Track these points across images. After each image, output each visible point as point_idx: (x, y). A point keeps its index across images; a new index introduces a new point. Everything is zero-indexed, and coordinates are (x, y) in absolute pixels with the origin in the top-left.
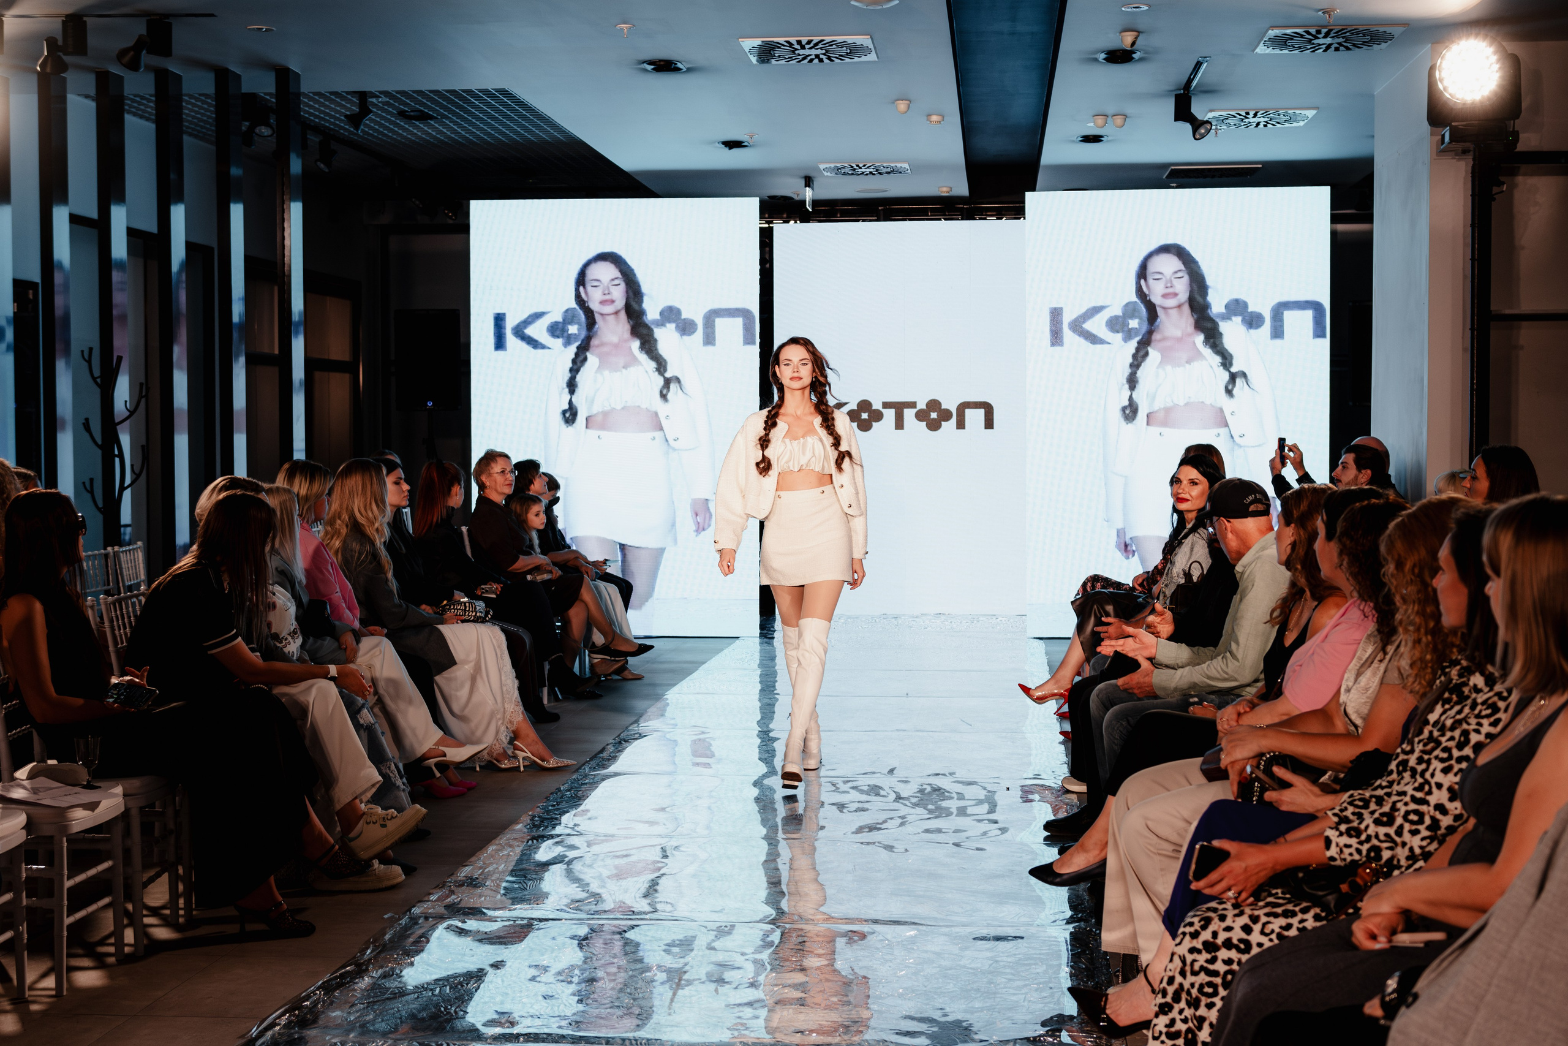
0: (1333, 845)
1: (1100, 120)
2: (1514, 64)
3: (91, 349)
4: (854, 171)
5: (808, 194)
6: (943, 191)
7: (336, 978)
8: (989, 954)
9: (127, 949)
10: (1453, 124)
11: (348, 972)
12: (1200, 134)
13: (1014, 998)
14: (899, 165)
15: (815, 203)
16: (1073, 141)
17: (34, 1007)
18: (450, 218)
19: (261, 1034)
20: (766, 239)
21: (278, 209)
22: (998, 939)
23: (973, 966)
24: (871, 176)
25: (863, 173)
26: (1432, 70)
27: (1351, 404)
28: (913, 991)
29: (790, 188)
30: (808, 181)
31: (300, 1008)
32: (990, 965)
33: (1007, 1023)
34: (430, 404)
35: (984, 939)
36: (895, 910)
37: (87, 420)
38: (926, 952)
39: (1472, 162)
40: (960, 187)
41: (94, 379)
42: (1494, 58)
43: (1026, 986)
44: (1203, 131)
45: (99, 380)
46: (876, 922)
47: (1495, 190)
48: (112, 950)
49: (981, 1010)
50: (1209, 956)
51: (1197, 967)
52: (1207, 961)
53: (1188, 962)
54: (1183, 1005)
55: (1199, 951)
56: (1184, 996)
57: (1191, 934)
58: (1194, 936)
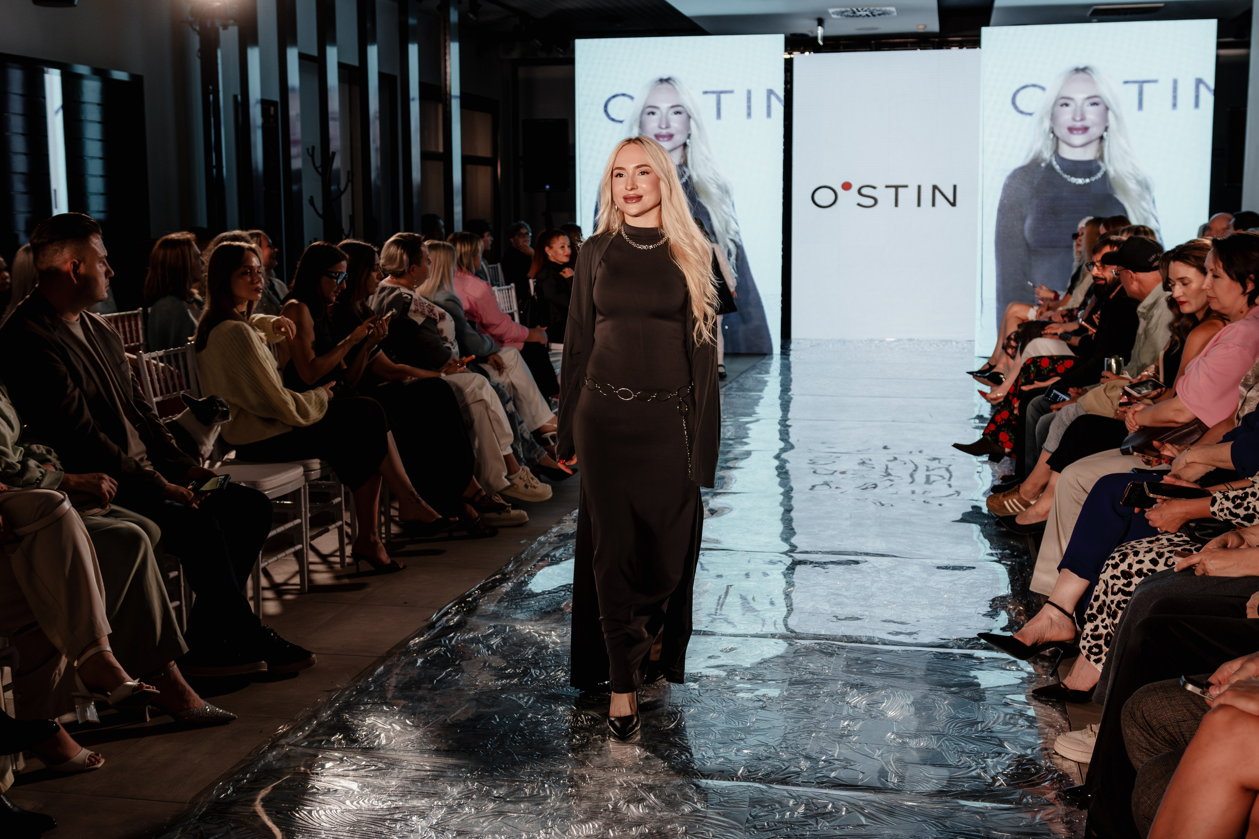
0: (1217, 504)
3: (313, 148)
4: (854, 15)
5: (820, 32)
6: (920, 29)
7: (489, 582)
8: (949, 579)
9: (348, 560)
11: (496, 579)
13: (968, 611)
14: (888, 9)
15: (825, 38)
17: (289, 597)
18: (561, 53)
19: (439, 619)
20: (789, 65)
21: (442, 46)
22: (954, 568)
23: (937, 586)
24: (867, 17)
25: (860, 15)
28: (894, 603)
29: (805, 27)
30: (820, 22)
31: (466, 602)
32: (950, 587)
33: (963, 628)
34: (548, 187)
35: (946, 568)
36: (879, 546)
37: (312, 197)
38: (903, 576)
40: (934, 26)
41: (316, 169)
43: (977, 602)
45: (320, 169)
46: (867, 554)
48: (338, 559)
49: (944, 618)
50: (1126, 582)
51: (1116, 589)
52: (1124, 585)
53: (1110, 585)
54: (1104, 616)
55: (1118, 578)
56: (1106, 609)
57: (1112, 565)
58: (1115, 566)
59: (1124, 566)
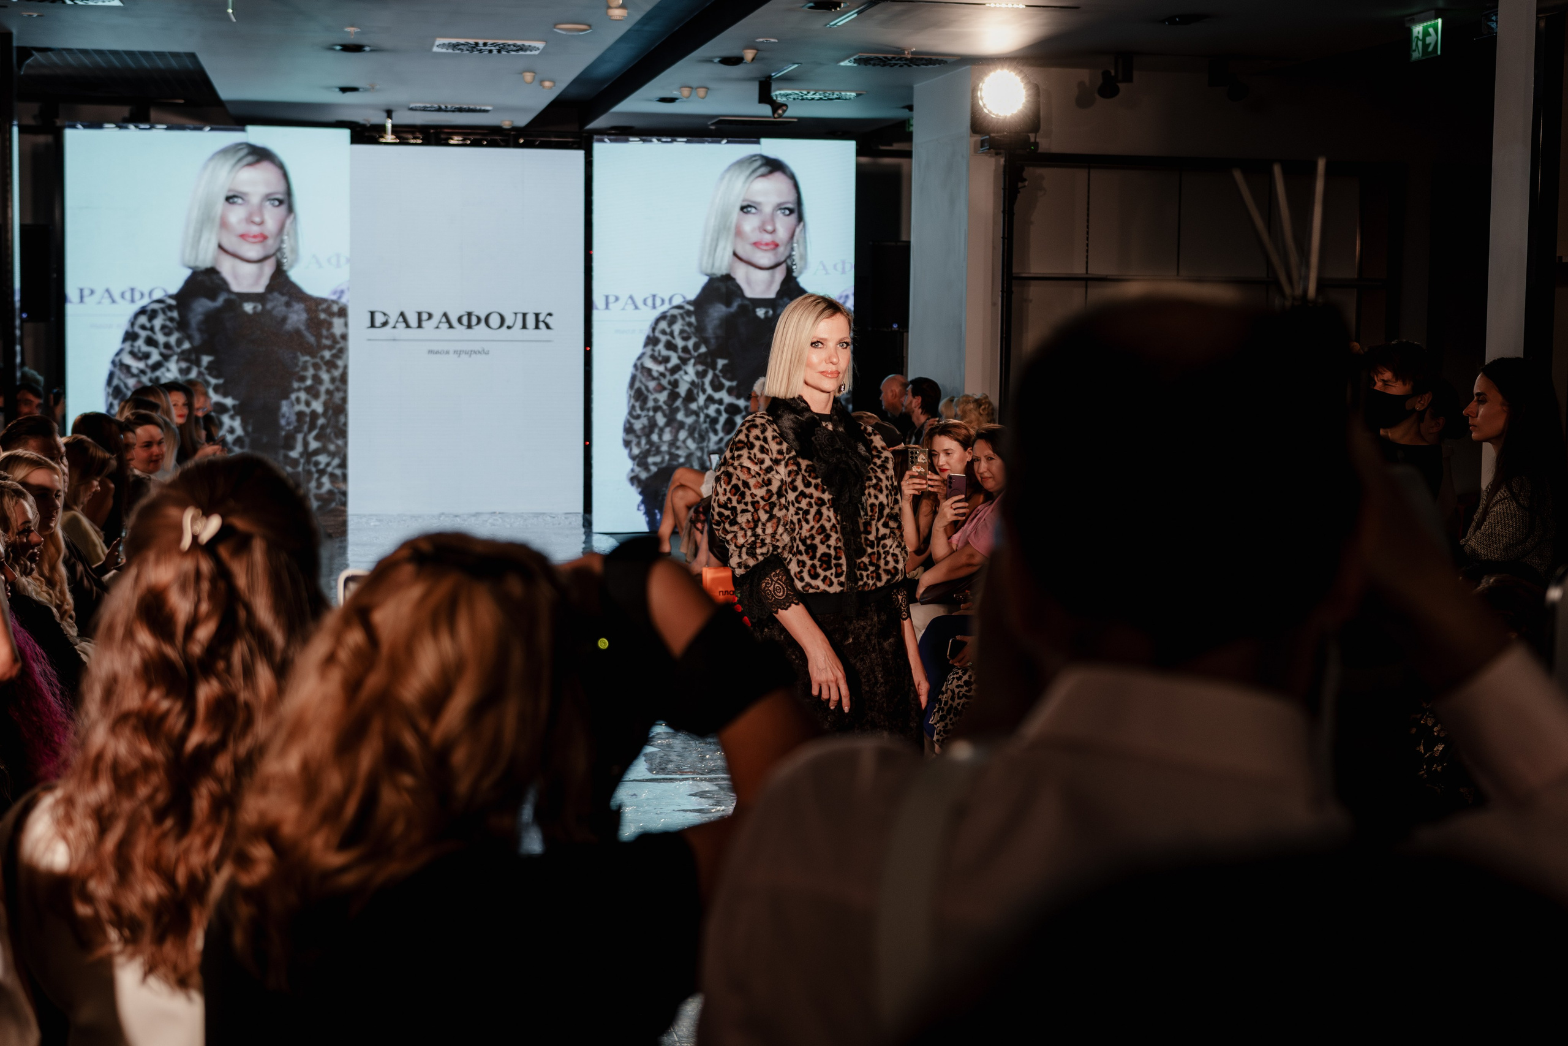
1: (686, 92)
2: (1037, 92)
4: (439, 110)
5: (389, 121)
6: (506, 122)
10: (992, 135)
12: (779, 114)
14: (484, 107)
16: (651, 100)
25: (445, 110)
26: (974, 90)
27: (870, 329)
29: (372, 118)
30: (389, 113)
39: (1002, 161)
40: (526, 120)
42: (1022, 85)
44: (780, 112)
47: (1020, 185)
50: (967, 689)
51: (961, 694)
52: (966, 691)
53: (956, 692)
54: (952, 716)
55: (962, 687)
56: (953, 711)
57: (957, 678)
58: (959, 678)
59: (965, 678)
